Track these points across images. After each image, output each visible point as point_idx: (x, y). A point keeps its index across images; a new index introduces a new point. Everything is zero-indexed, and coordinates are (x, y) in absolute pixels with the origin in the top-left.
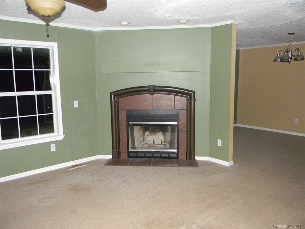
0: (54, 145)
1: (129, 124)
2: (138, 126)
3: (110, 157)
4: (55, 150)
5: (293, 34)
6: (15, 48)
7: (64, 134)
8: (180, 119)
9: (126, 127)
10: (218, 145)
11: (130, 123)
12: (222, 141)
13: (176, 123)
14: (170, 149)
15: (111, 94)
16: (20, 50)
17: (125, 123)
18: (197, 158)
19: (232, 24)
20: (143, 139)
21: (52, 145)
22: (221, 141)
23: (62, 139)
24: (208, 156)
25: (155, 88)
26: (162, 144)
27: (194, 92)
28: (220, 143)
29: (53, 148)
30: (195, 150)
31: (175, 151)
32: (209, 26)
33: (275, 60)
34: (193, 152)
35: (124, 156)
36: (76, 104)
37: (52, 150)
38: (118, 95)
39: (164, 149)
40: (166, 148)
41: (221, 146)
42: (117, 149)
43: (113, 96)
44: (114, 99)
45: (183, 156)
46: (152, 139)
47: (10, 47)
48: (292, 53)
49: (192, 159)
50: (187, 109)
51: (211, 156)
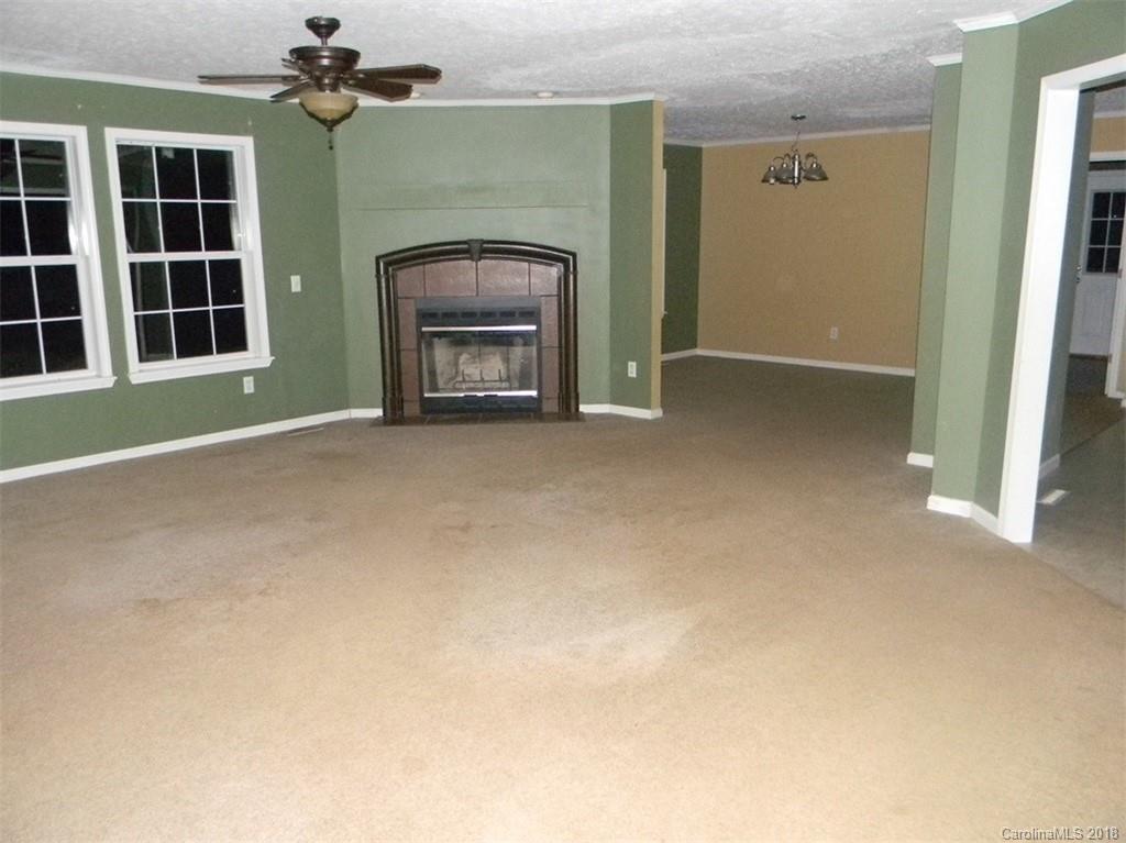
0: (251, 378)
1: (423, 333)
2: (443, 339)
3: (378, 412)
4: (252, 391)
5: (803, 117)
6: (159, 150)
7: (272, 355)
8: (543, 318)
9: (414, 341)
10: (630, 375)
11: (424, 329)
12: (637, 365)
13: (534, 328)
14: (521, 388)
15: (378, 259)
16: (170, 155)
17: (413, 329)
18: (583, 408)
19: (651, 101)
20: (454, 371)
21: (245, 379)
22: (634, 364)
23: (269, 365)
24: (607, 403)
25: (485, 245)
26: (501, 380)
27: (574, 255)
28: (632, 369)
29: (249, 385)
30: (580, 390)
31: (534, 393)
32: (606, 101)
33: (765, 180)
34: (573, 395)
35: (412, 409)
36: (296, 283)
37: (246, 391)
38: (393, 263)
39: (505, 389)
40: (510, 389)
41: (634, 375)
42: (394, 394)
43: (382, 265)
44: (386, 272)
45: (551, 406)
46: (478, 372)
47: (149, 148)
48: (800, 163)
49: (573, 410)
50: (559, 295)
51: (614, 401)
